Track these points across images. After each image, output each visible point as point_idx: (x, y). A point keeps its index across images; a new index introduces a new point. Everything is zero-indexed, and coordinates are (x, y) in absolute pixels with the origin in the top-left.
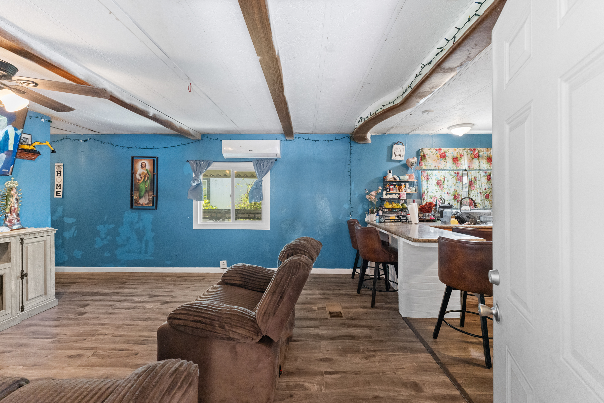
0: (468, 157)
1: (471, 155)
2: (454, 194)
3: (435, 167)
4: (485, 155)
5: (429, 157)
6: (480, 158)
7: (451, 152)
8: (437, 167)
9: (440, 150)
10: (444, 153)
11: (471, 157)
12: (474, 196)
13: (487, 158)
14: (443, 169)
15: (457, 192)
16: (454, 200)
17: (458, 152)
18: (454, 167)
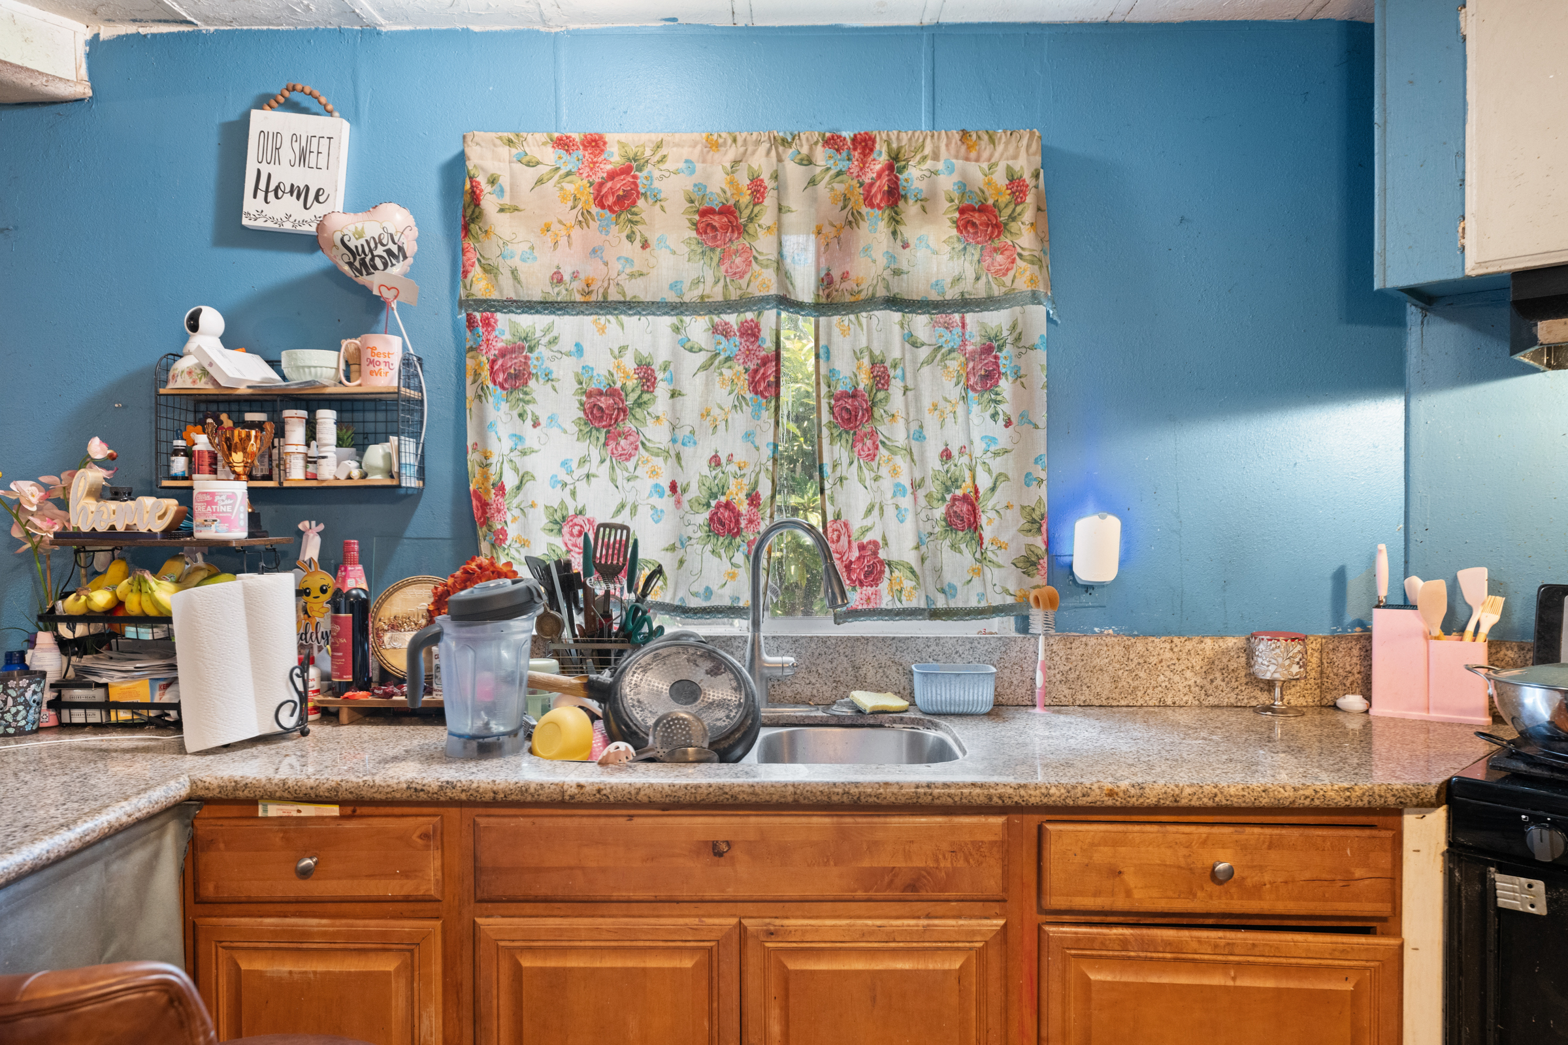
0: (814, 200)
1: (840, 188)
2: (713, 495)
3: (558, 279)
4: (947, 183)
5: (507, 200)
6: (910, 209)
7: (682, 165)
8: (577, 285)
9: (594, 143)
10: (626, 171)
11: (834, 200)
12: (876, 512)
13: (962, 211)
14: (614, 296)
15: (746, 481)
16: (713, 540)
17: (736, 162)
18: (710, 280)
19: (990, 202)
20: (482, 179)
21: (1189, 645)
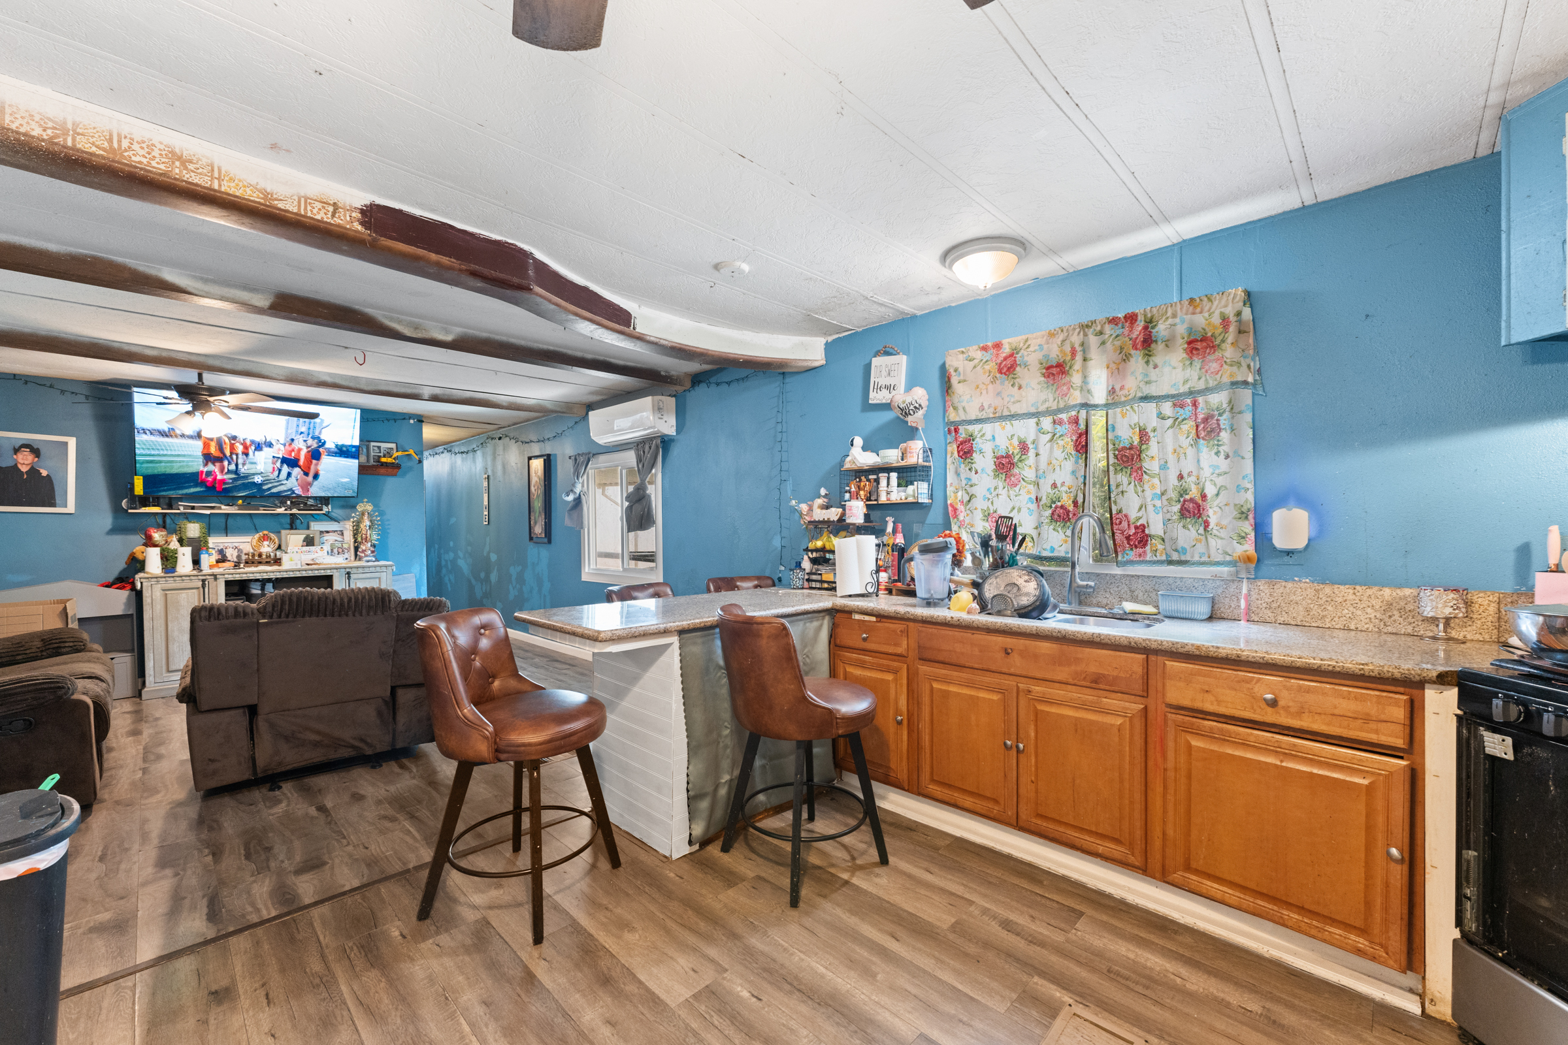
0: (1105, 352)
1: (1118, 343)
2: (1054, 502)
3: (982, 409)
4: (1181, 329)
5: (962, 378)
6: (1158, 347)
7: (1037, 348)
8: (992, 410)
9: (998, 346)
10: (1012, 355)
11: (1115, 351)
13: (1190, 343)
14: (1006, 413)
15: (1072, 495)
16: (1054, 524)
17: (1063, 341)
18: (1051, 399)
19: (1209, 334)
20: (952, 371)
21: (1369, 592)
